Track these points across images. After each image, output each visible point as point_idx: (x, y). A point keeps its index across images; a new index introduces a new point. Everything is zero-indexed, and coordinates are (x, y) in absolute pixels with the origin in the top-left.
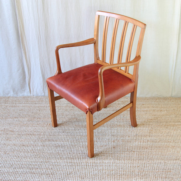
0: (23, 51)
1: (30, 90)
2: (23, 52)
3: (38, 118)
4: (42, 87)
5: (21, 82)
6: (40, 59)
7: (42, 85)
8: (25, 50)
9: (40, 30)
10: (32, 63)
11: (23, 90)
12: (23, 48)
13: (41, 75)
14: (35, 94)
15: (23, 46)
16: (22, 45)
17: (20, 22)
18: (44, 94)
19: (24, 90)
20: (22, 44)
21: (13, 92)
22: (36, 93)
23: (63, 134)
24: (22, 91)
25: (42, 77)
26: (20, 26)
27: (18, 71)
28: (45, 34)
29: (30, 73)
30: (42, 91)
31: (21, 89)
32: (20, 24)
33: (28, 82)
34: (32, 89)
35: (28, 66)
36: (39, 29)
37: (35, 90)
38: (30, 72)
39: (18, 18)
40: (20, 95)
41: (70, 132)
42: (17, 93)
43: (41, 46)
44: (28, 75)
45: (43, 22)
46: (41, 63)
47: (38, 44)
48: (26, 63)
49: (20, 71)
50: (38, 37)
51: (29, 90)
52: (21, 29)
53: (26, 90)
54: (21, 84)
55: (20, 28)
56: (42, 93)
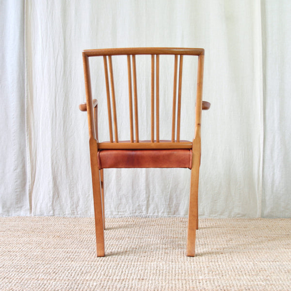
0: (27, 135)
1: (31, 206)
2: (26, 138)
4: (51, 200)
5: (18, 190)
6: (52, 149)
7: (51, 195)
8: (30, 134)
9: (57, 103)
10: (38, 158)
11: (19, 206)
12: (27, 130)
13: (51, 178)
14: (38, 212)
15: (28, 127)
17: (27, 90)
18: (53, 213)
19: (21, 207)
20: (28, 125)
21: (3, 208)
22: (40, 211)
24: (18, 208)
25: (52, 180)
26: (28, 96)
27: (15, 170)
28: (63, 109)
29: (33, 175)
30: (51, 208)
31: (17, 203)
32: (28, 92)
33: (29, 190)
34: (35, 203)
35: (32, 161)
36: (55, 100)
37: (38, 206)
38: (34, 173)
39: (26, 84)
42: (8, 211)
43: (56, 128)
44: (30, 178)
45: (62, 91)
46: (52, 156)
47: (52, 124)
49: (19, 170)
50: (53, 114)
51: (28, 206)
52: (28, 101)
53: (24, 207)
54: (17, 195)
55: (27, 98)
56: (50, 211)
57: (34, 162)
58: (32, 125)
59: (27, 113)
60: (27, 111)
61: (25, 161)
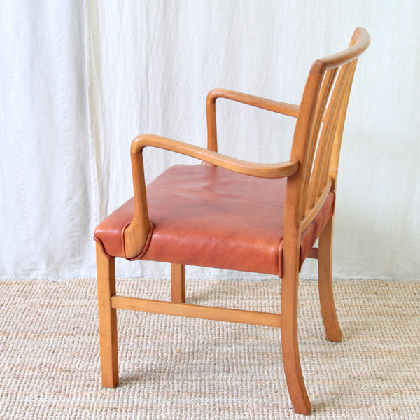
0: (92, 137)
2: (90, 141)
3: (139, 336)
5: (76, 234)
8: (97, 135)
9: (150, 75)
10: (113, 177)
11: (77, 260)
12: (91, 127)
15: (92, 122)
16: (89, 120)
17: (90, 50)
18: (142, 273)
19: (81, 262)
20: (92, 117)
21: (48, 265)
23: (229, 377)
24: (75, 263)
26: (91, 62)
27: (69, 200)
28: (163, 88)
29: (103, 208)
30: (138, 264)
31: (73, 256)
32: (90, 55)
35: (101, 184)
38: (105, 203)
39: (86, 38)
40: (67, 275)
41: (247, 372)
42: (57, 270)
43: (148, 124)
44: (99, 214)
45: (160, 52)
47: (141, 117)
48: (96, 176)
49: (76, 199)
50: (142, 97)
52: (91, 71)
54: (74, 242)
55: (91, 66)
56: (136, 270)
57: (106, 184)
58: (100, 117)
59: (91, 94)
60: (91, 89)
61: (87, 183)
